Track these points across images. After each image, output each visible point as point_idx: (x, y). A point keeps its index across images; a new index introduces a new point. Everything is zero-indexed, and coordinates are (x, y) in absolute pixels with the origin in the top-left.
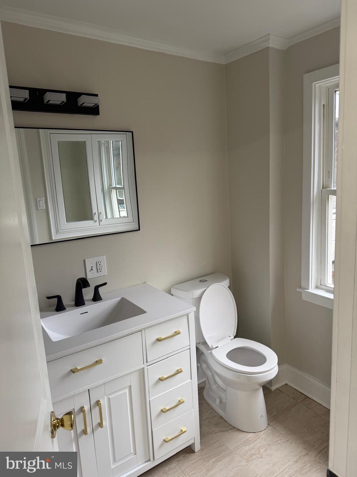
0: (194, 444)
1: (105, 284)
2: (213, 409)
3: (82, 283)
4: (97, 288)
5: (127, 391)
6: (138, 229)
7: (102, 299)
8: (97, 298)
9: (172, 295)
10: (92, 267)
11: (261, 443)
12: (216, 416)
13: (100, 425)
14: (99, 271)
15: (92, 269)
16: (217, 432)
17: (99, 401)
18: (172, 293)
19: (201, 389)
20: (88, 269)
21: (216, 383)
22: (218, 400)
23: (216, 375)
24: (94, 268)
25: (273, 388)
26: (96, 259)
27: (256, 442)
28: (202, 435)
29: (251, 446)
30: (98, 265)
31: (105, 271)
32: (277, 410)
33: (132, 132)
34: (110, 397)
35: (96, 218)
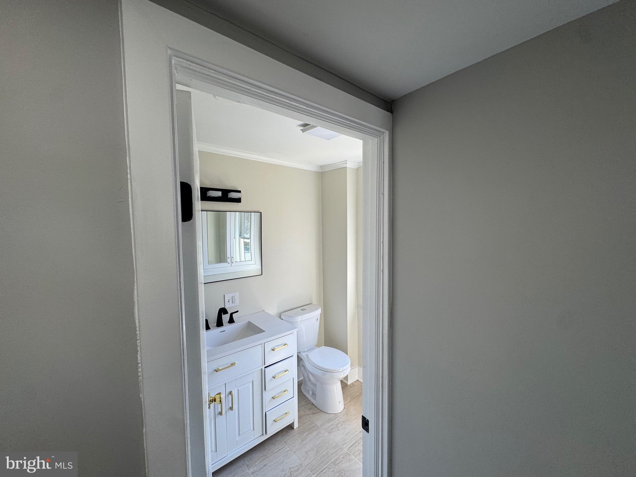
0: (293, 423)
1: (237, 312)
2: (308, 399)
3: (223, 311)
4: (232, 314)
5: (251, 385)
6: (261, 274)
7: (234, 322)
8: (231, 321)
9: (282, 319)
10: (229, 300)
11: (338, 421)
12: (309, 404)
13: (231, 408)
14: (233, 303)
15: (229, 301)
16: (309, 415)
17: (232, 392)
18: (282, 318)
19: (300, 385)
20: (226, 300)
21: (310, 380)
22: (311, 392)
23: (310, 374)
24: (231, 301)
25: (349, 383)
26: (232, 295)
27: (335, 420)
28: (300, 417)
29: (332, 423)
30: (233, 298)
31: (237, 302)
32: (350, 397)
33: (261, 213)
34: (239, 389)
35: (229, 260)
